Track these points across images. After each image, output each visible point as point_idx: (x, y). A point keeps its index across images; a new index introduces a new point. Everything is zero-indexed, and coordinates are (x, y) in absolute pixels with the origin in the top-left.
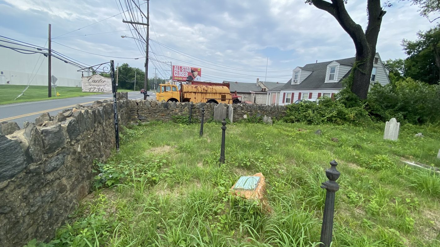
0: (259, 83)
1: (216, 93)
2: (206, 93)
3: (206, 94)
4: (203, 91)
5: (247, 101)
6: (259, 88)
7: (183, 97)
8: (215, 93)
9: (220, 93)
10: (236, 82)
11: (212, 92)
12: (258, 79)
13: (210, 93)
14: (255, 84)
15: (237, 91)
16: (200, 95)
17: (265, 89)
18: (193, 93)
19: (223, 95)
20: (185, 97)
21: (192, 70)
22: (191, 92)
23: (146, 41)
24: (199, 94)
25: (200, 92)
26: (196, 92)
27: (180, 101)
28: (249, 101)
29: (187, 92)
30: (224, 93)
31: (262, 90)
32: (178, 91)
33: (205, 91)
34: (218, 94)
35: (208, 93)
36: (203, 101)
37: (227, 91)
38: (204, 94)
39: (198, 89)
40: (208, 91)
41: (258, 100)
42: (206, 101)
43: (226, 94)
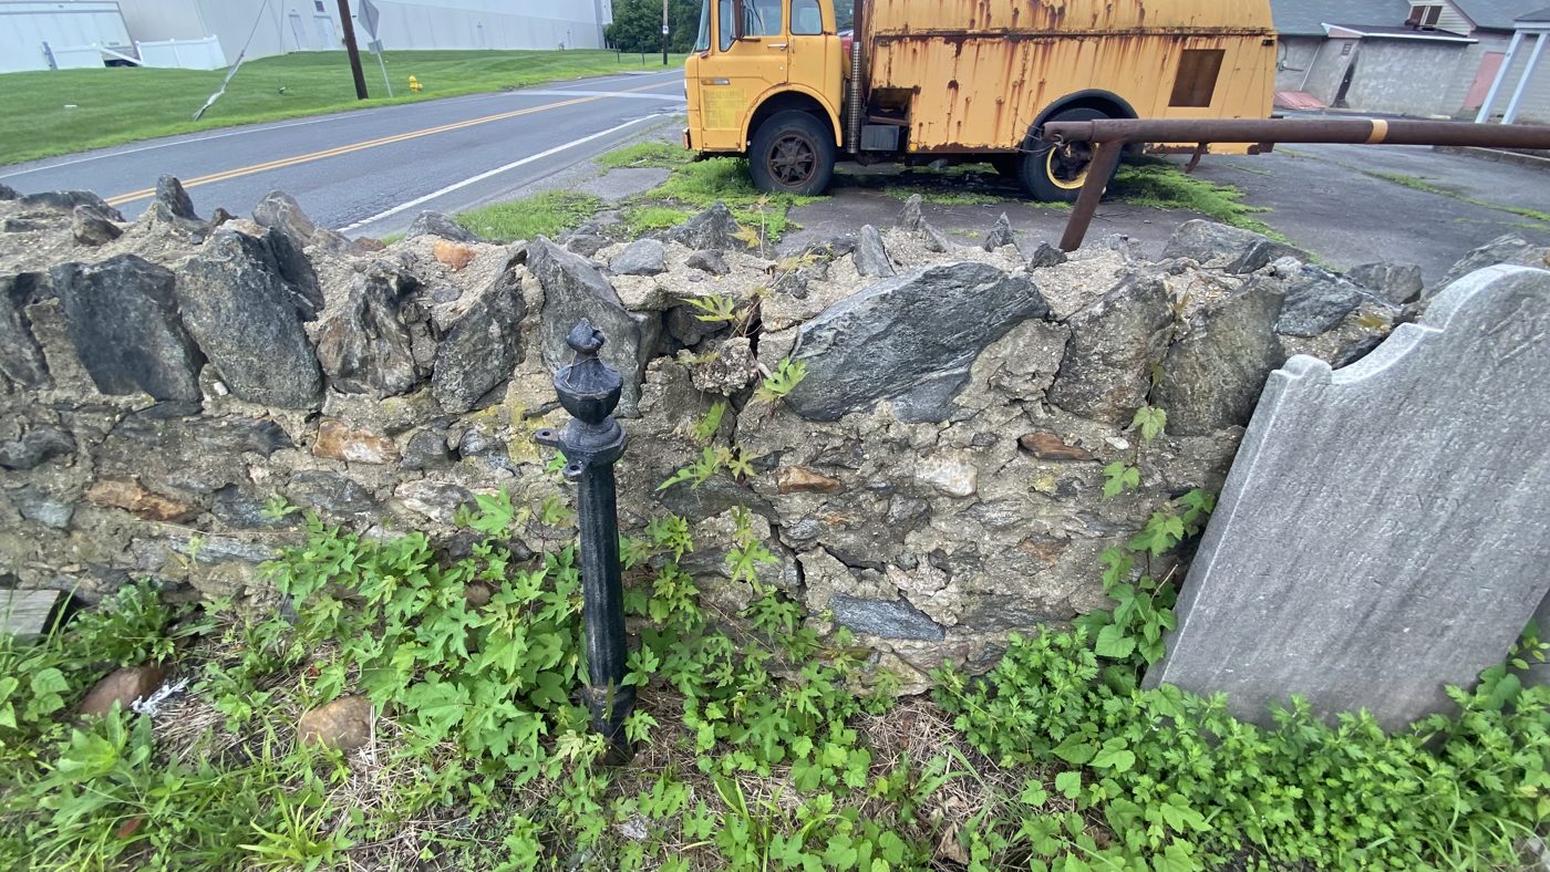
1: (1142, 33)
2: (1047, 38)
3: (1048, 46)
4: (1023, 23)
7: (866, 80)
8: (1124, 36)
9: (1176, 36)
11: (1099, 26)
13: (1081, 36)
16: (994, 54)
17: (1435, 11)
18: (937, 45)
19: (1202, 45)
20: (880, 79)
22: (924, 38)
24: (986, 49)
25: (998, 31)
26: (970, 32)
27: (838, 110)
28: (1304, 91)
29: (893, 34)
30: (1218, 25)
31: (1415, 21)
32: (828, 30)
33: (1041, 15)
34: (1156, 38)
35: (1063, 36)
36: (1013, 112)
37: (1249, 11)
38: (1032, 46)
39: (989, 7)
40: (1066, 19)
41: (1366, 86)
42: (1038, 112)
43: (1227, 35)
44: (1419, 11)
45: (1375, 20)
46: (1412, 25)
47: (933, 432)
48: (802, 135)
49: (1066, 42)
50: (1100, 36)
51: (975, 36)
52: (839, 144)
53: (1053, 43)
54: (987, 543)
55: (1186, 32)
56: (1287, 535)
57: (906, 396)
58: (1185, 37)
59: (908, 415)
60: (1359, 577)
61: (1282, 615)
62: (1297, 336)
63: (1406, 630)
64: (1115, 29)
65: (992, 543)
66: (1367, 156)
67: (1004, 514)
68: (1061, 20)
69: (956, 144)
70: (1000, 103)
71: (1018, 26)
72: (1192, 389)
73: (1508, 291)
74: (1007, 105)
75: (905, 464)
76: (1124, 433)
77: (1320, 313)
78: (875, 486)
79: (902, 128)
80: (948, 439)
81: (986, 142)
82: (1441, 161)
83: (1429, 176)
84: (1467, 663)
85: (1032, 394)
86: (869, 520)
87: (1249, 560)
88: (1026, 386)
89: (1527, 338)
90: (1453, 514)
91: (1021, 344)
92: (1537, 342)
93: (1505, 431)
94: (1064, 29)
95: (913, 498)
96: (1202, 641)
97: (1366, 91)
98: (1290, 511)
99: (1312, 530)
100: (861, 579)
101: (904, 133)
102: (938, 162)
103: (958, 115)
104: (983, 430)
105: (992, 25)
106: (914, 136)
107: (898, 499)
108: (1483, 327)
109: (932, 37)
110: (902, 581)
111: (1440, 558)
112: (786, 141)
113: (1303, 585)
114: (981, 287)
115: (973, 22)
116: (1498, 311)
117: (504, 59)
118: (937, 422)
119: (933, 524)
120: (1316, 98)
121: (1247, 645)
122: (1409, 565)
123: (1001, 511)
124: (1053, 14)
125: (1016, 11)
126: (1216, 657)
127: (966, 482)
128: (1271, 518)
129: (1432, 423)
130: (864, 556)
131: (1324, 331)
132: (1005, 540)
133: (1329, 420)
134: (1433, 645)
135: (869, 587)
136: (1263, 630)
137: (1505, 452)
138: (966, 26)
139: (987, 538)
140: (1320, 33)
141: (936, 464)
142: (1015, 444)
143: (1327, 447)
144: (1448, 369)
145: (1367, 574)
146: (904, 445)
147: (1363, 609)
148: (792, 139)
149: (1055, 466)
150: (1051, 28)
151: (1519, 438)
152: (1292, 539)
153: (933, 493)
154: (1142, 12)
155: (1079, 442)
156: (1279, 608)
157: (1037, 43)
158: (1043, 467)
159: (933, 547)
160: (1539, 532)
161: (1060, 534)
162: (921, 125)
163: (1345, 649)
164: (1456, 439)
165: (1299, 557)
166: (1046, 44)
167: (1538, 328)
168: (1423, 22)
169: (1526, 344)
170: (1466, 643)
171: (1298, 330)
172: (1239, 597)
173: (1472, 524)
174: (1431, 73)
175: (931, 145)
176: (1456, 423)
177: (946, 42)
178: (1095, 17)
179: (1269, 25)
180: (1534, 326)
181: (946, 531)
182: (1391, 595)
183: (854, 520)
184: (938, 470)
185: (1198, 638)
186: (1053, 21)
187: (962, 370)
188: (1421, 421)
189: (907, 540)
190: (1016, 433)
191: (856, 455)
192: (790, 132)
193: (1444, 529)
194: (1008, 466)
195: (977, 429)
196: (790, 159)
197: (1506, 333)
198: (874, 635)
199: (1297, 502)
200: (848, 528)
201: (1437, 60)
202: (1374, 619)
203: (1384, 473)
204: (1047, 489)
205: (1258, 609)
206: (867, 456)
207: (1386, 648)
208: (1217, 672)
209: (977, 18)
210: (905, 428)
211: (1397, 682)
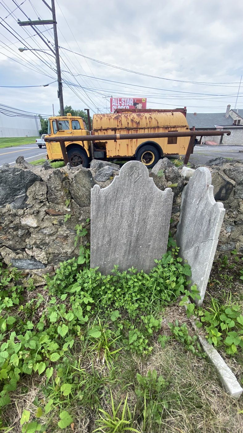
0: (230, 113)
1: (158, 127)
5: (210, 141)
6: (230, 120)
8: (155, 128)
9: (166, 128)
10: (195, 114)
12: (229, 106)
13: (144, 128)
14: (224, 115)
15: (196, 127)
16: (124, 133)
17: (239, 121)
19: (173, 130)
21: (134, 102)
22: (106, 130)
23: (55, 52)
24: (122, 132)
25: (124, 128)
26: (117, 128)
27: (87, 148)
28: (213, 141)
29: (98, 129)
30: (176, 125)
31: (235, 123)
32: (82, 128)
33: (134, 124)
34: (162, 128)
35: (140, 129)
36: (131, 147)
37: (182, 121)
38: (133, 131)
39: (121, 122)
40: (140, 124)
41: (226, 139)
42: (137, 147)
43: (178, 127)
44: (235, 121)
45: (226, 124)
46: (235, 125)
47: (22, 211)
48: (79, 154)
49: (141, 130)
50: (149, 128)
51: (119, 129)
52: (89, 156)
53: (138, 130)
54: (47, 240)
55: (168, 127)
56: (105, 226)
57: (13, 203)
58: (168, 128)
59: (14, 207)
60: (125, 234)
61: (111, 246)
62: (102, 181)
63: (141, 247)
64: (152, 126)
65: (49, 239)
66: (223, 154)
67: (49, 231)
68: (139, 125)
69: (118, 156)
70: (127, 145)
71: (129, 126)
72: (79, 195)
73: (130, 166)
74: (129, 145)
75: (17, 221)
76: (69, 207)
77: (105, 176)
78: (11, 227)
79: (104, 152)
80: (26, 213)
81: (126, 155)
82: (239, 154)
83: (235, 158)
84: (158, 254)
85: (44, 199)
86: (14, 237)
87: (99, 234)
88: (42, 198)
89: (138, 176)
90: (139, 217)
91: (37, 187)
92: (141, 177)
93: (142, 197)
94: (140, 127)
95: (24, 229)
96: (96, 256)
97: (227, 140)
98: (103, 220)
99: (110, 225)
100: (18, 253)
101: (105, 153)
102: (115, 160)
103: (118, 148)
104: (35, 209)
105: (123, 126)
106: (107, 154)
107: (20, 230)
108: (127, 174)
109: (108, 129)
110: (30, 253)
111: (140, 228)
112: (74, 156)
113: (113, 238)
114: (17, 173)
115: (118, 126)
116: (129, 171)
117: (7, 139)
118: (23, 209)
119: (31, 236)
120: (216, 142)
121: (107, 256)
122: (134, 231)
123: (48, 230)
124: (137, 124)
125: (128, 123)
126: (101, 260)
127: (35, 223)
128: (100, 222)
129: (125, 197)
130: (16, 247)
131: (107, 180)
132: (52, 238)
133: (103, 198)
134: (148, 249)
135: (21, 256)
136: (108, 251)
137: (144, 202)
138: (116, 127)
139: (47, 238)
140: (214, 127)
141: (26, 219)
142: (44, 212)
143: (105, 204)
144: (124, 184)
145: (126, 234)
146: (15, 215)
147: (129, 243)
148: (76, 156)
149: (56, 217)
150: (137, 127)
151: (146, 199)
152: (106, 227)
153: (28, 227)
154: (158, 122)
155: (59, 211)
156: (110, 245)
157: (134, 130)
158: (53, 218)
159: (33, 242)
160: (160, 220)
161: (65, 235)
162: (109, 151)
163: (129, 253)
164: (132, 200)
165: (109, 232)
166: (136, 130)
167: (140, 174)
168: (237, 124)
169: (139, 177)
170: (155, 248)
171: (102, 180)
172: (100, 243)
173: (144, 219)
174: (240, 135)
175: (112, 156)
176: (130, 197)
177: (112, 131)
178: (147, 124)
179: (187, 124)
180: (139, 173)
181: (35, 237)
182: (133, 239)
183: (10, 237)
184: (27, 221)
185: (95, 255)
186: (137, 125)
187: (24, 195)
188: (123, 197)
189: (26, 241)
190: (44, 210)
191: (3, 219)
192: (76, 154)
193: (138, 221)
194: (44, 218)
195: (33, 209)
196: (76, 161)
197: (133, 175)
198: (26, 269)
199: (104, 218)
200: (9, 240)
201: (241, 132)
202: (132, 244)
203: (120, 210)
204: (56, 223)
205: (105, 245)
206: (6, 219)
207: (138, 252)
208: (103, 263)
209: (119, 125)
210: (14, 211)
211: (144, 260)
